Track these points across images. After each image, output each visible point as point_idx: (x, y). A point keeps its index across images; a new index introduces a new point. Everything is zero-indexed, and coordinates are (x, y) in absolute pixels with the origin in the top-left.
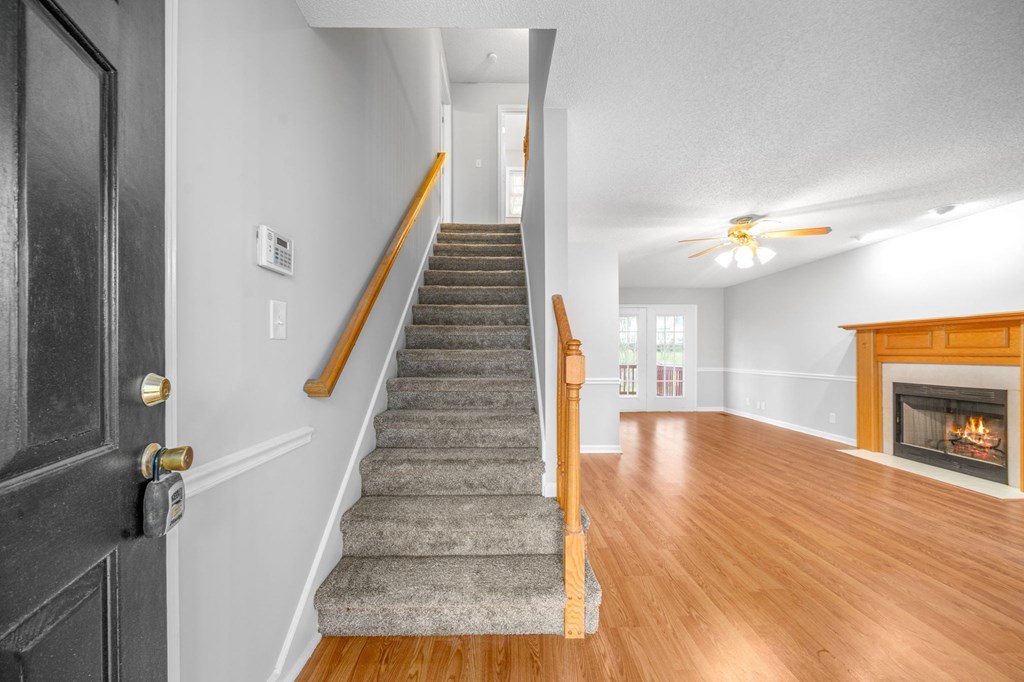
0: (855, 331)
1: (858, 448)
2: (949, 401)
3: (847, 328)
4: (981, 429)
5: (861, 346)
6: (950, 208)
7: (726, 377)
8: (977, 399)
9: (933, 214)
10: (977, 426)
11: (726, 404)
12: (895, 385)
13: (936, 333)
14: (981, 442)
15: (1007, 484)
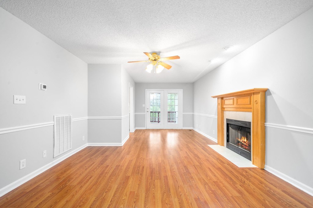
0: (217, 98)
1: (218, 144)
3: (214, 97)
4: (245, 140)
8: (244, 125)
10: (244, 139)
11: (193, 127)
12: (227, 119)
14: (245, 144)
15: (251, 161)
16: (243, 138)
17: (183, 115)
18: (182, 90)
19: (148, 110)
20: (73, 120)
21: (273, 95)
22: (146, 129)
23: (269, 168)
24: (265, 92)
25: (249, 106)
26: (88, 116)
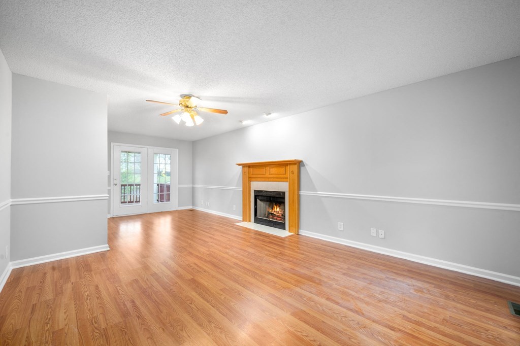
0: (242, 166)
1: (243, 221)
2: (270, 197)
3: (239, 165)
5: (244, 173)
6: (270, 114)
7: (193, 189)
8: (277, 196)
9: (265, 116)
10: (277, 208)
11: (193, 204)
12: (255, 191)
13: (267, 168)
14: (278, 214)
15: (285, 229)
16: (275, 207)
17: (179, 188)
18: (177, 150)
19: (115, 182)
21: (306, 167)
22: (112, 217)
23: (303, 232)
24: (299, 164)
25: (285, 176)
26: (12, 198)
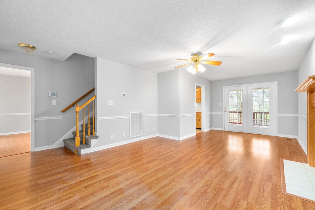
19: (226, 110)
20: (144, 115)
22: (224, 130)
26: (158, 113)
